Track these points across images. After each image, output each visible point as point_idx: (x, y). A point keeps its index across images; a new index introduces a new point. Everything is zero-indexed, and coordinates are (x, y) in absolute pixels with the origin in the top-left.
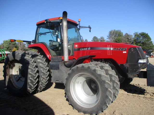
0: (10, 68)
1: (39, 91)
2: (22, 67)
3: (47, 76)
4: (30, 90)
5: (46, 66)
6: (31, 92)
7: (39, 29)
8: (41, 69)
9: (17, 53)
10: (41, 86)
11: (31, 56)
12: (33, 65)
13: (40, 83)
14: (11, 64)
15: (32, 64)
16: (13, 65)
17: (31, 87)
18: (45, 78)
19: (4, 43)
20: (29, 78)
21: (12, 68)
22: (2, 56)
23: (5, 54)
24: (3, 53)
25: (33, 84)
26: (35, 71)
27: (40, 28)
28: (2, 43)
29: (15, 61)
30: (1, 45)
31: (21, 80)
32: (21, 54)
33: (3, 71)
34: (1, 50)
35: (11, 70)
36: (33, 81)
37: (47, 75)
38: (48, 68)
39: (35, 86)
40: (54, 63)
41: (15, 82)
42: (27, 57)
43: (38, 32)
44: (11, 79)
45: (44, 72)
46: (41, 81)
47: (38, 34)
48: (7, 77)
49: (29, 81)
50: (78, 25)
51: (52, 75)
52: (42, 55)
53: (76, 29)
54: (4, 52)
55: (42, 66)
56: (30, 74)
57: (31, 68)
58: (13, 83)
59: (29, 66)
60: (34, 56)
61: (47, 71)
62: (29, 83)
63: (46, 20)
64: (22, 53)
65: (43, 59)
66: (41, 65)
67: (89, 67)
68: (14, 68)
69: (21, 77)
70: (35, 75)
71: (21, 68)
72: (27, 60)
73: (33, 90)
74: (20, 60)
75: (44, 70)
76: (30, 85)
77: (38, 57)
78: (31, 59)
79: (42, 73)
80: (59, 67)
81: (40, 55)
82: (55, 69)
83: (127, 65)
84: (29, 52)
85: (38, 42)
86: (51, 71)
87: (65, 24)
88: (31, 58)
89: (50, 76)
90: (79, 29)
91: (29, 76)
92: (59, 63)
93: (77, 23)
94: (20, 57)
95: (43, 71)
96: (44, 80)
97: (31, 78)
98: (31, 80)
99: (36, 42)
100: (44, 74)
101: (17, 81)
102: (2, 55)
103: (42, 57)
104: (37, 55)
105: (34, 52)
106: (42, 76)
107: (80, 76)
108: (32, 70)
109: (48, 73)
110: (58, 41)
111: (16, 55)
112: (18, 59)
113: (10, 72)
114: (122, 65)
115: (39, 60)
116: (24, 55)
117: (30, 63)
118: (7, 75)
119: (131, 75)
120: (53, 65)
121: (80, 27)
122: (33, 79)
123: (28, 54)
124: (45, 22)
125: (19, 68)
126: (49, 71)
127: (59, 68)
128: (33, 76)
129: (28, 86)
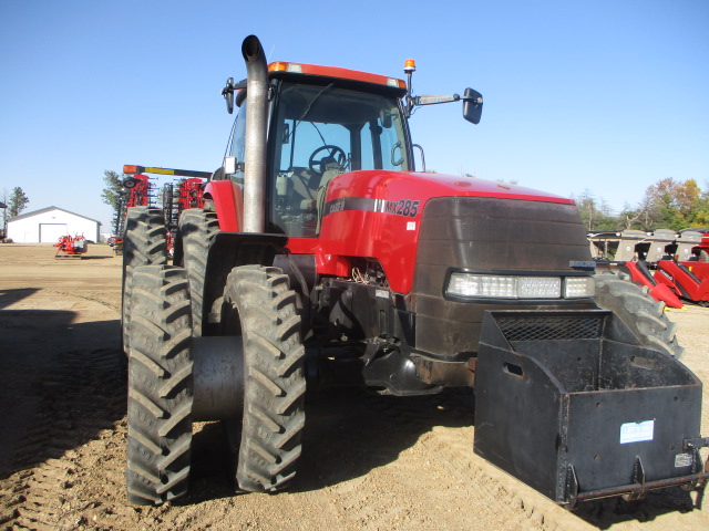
83: (414, 304)
87: (252, 91)
90: (405, 113)
114: (400, 301)
119: (424, 364)
121: (416, 98)
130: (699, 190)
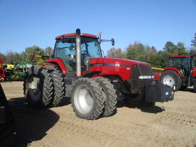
0: (29, 82)
1: (55, 106)
2: (40, 81)
3: (62, 91)
4: (45, 101)
5: (61, 81)
6: (46, 105)
7: (57, 43)
8: (57, 84)
9: (36, 68)
10: (56, 100)
11: (47, 70)
12: (49, 79)
13: (55, 97)
14: (30, 78)
15: (47, 78)
16: (32, 79)
17: (46, 99)
18: (60, 92)
19: (26, 51)
20: (44, 90)
21: (31, 82)
22: (22, 71)
23: (26, 69)
24: (24, 67)
25: (48, 97)
26: (50, 84)
27: (59, 43)
28: (23, 52)
29: (34, 75)
30: (22, 55)
31: (38, 94)
32: (38, 69)
33: (23, 85)
34: (22, 63)
35: (30, 84)
36: (48, 94)
37: (61, 89)
38: (63, 83)
39: (50, 99)
40: (68, 78)
41: (34, 96)
42: (43, 72)
43: (56, 47)
44: (30, 93)
45: (60, 86)
46: (56, 95)
47: (57, 49)
48: (27, 90)
49: (44, 93)
50: (99, 38)
51: (66, 89)
52: (58, 70)
53: (97, 43)
54: (26, 66)
55: (57, 81)
56: (45, 87)
57: (46, 81)
58: (32, 96)
59: (44, 80)
60: (50, 71)
61: (62, 86)
62: (44, 95)
63: (63, 36)
64: (40, 68)
65: (58, 74)
66: (56, 79)
67: (86, 81)
68: (33, 83)
69: (39, 91)
70: (49, 89)
71: (39, 83)
72: (43, 74)
73: (48, 103)
74: (38, 74)
75: (59, 85)
76: (45, 97)
77: (55, 72)
78: (47, 74)
79: (57, 88)
80: (71, 81)
81: (57, 70)
82: (68, 84)
83: (130, 81)
84: (46, 67)
85: (57, 57)
86: (66, 85)
87: (78, 40)
88: (47, 72)
89: (64, 91)
90: (99, 43)
91: (44, 89)
92: (72, 78)
93: (97, 37)
94: (38, 71)
95: (57, 86)
96: (59, 94)
97: (46, 91)
98: (46, 92)
99: (55, 57)
100: (59, 88)
101: (36, 95)
102: (23, 69)
103: (58, 72)
104: (54, 71)
105: (51, 67)
106: (56, 90)
107: (83, 88)
108: (47, 83)
109: (64, 88)
110: (72, 57)
111: (34, 69)
112: (36, 73)
113: (29, 86)
114: (126, 81)
115: (55, 75)
116: (40, 70)
117: (46, 77)
118: (27, 89)
119: (133, 90)
120: (67, 80)
121: (102, 40)
122: (48, 92)
123: (45, 69)
124: (62, 38)
125: (37, 82)
126: (64, 85)
127: (71, 83)
128: (48, 89)
129: (43, 98)
130: (122, 51)
